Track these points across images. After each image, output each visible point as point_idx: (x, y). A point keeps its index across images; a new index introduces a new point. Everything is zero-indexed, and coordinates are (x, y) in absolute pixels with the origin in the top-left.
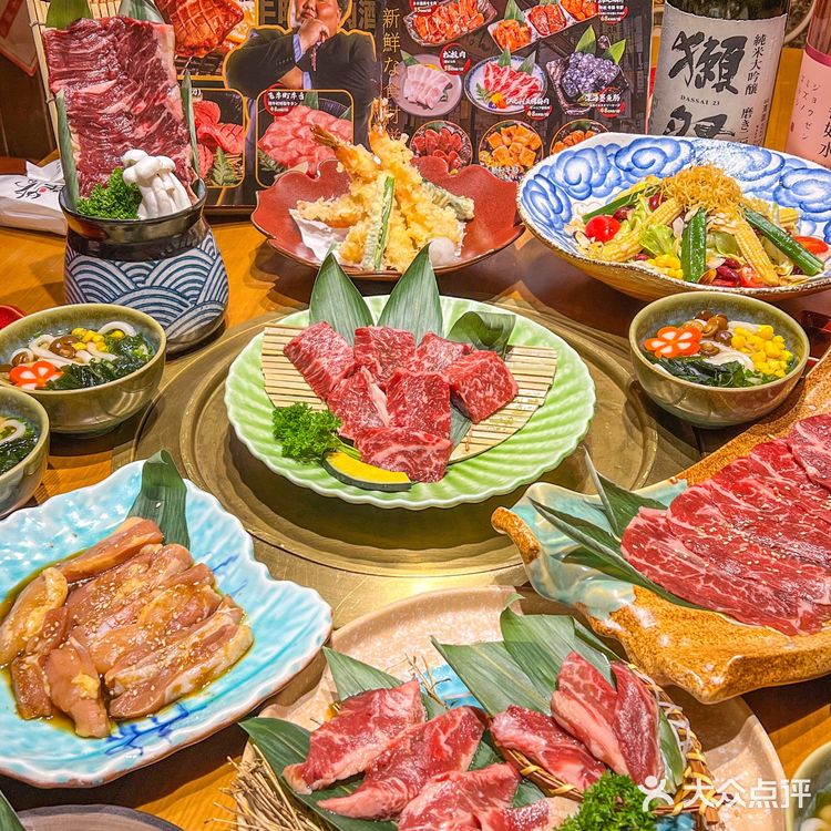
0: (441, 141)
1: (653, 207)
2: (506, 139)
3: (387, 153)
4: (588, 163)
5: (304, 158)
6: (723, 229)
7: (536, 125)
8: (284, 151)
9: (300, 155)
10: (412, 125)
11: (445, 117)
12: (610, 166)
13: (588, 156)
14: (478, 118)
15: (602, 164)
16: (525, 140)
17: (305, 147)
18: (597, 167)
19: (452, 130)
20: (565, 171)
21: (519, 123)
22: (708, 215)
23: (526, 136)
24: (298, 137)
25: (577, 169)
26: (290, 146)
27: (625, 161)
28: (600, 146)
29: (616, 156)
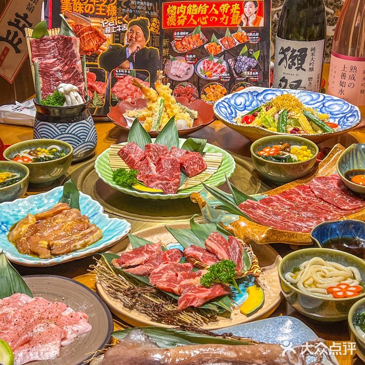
0: (186, 91)
1: (267, 110)
2: (212, 90)
3: (162, 90)
4: (245, 98)
5: (129, 96)
6: (293, 117)
7: (224, 84)
8: (122, 93)
9: (128, 95)
10: (174, 84)
11: (187, 81)
12: (254, 100)
13: (245, 95)
14: (201, 82)
15: (251, 99)
16: (220, 90)
17: (130, 92)
18: (248, 100)
19: (190, 86)
20: (235, 100)
21: (217, 83)
22: (288, 113)
23: (220, 88)
24: (127, 88)
25: (240, 100)
26: (124, 91)
27: (260, 98)
28: (250, 92)
29: (257, 96)
